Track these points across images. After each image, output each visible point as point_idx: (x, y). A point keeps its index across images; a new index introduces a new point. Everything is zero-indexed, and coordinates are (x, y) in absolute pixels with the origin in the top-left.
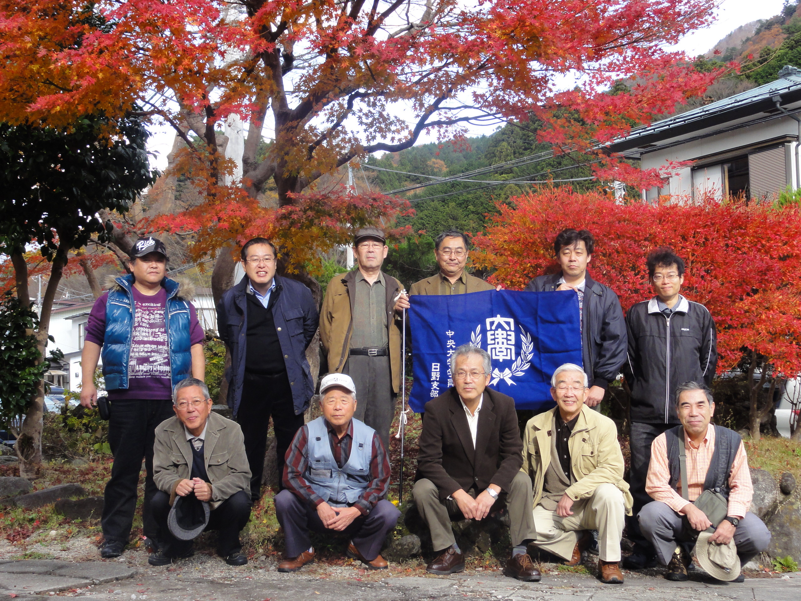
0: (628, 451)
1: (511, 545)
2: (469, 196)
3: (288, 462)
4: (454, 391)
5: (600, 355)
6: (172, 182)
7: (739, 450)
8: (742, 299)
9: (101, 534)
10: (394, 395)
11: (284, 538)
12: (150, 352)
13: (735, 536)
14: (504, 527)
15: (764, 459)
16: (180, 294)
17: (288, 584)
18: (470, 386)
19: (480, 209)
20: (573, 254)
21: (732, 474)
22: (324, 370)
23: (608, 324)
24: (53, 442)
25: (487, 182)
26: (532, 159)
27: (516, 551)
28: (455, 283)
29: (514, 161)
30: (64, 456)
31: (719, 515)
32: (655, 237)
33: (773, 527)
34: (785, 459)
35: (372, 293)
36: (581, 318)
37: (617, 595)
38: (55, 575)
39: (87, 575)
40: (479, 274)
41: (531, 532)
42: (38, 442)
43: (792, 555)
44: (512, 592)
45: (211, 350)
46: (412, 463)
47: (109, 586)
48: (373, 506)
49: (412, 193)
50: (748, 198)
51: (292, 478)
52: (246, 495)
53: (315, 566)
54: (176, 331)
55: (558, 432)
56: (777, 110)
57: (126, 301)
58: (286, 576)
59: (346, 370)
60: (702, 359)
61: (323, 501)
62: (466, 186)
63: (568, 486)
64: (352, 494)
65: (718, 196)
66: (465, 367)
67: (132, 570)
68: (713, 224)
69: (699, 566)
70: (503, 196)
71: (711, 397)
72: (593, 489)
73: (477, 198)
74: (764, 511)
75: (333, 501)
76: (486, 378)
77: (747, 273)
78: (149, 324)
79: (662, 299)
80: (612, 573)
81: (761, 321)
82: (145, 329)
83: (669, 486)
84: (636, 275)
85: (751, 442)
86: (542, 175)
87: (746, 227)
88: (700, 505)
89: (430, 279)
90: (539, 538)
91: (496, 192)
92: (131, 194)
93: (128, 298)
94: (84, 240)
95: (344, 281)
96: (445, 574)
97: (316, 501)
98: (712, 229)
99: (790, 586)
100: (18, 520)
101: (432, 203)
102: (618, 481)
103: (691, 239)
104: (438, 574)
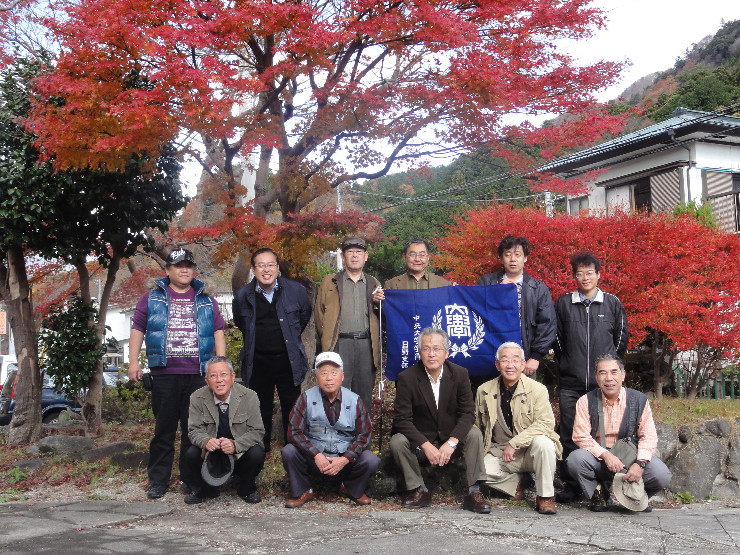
0: (558, 410)
1: (467, 484)
2: (432, 213)
3: (291, 422)
4: (421, 363)
5: (535, 335)
6: (201, 206)
7: (646, 407)
8: (646, 290)
9: (147, 480)
10: (374, 369)
11: (290, 482)
12: (183, 337)
13: (643, 476)
14: (463, 470)
15: (666, 415)
16: (205, 291)
17: (293, 517)
18: (434, 359)
19: (441, 223)
20: (514, 255)
21: (640, 427)
22: (319, 350)
23: (541, 310)
24: (111, 409)
25: (446, 201)
26: (480, 183)
27: (471, 490)
28: (420, 280)
29: (466, 185)
30: (119, 420)
31: (630, 459)
32: (578, 242)
33: (674, 468)
34: (683, 414)
35: (356, 289)
36: (519, 307)
37: (551, 524)
38: (112, 512)
39: (137, 512)
40: (440, 272)
41: (482, 475)
42: (98, 410)
43: (689, 490)
44: (468, 522)
45: (232, 335)
46: (390, 421)
47: (154, 521)
48: (359, 456)
49: (387, 211)
50: (650, 210)
51: (295, 434)
52: (261, 448)
53: (314, 503)
54: (202, 320)
55: (502, 396)
56: (672, 141)
57: (164, 297)
58: (291, 511)
59: (336, 350)
60: (616, 338)
61: (319, 452)
62: (429, 205)
63: (512, 437)
64: (342, 446)
65: (626, 209)
66: (429, 344)
67: (172, 508)
68: (623, 231)
69: (616, 500)
70: (458, 212)
71: (622, 366)
72: (531, 440)
73: (438, 214)
74: (667, 456)
75: (327, 452)
76: (446, 352)
77: (649, 269)
78: (181, 315)
79: (583, 292)
80: (547, 506)
81: (661, 306)
82: (178, 319)
83: (591, 437)
84: (563, 272)
85: (655, 402)
86: (489, 195)
87: (649, 233)
88: (616, 452)
89: (400, 277)
90: (489, 479)
91: (453, 209)
92: (168, 215)
93: (165, 295)
94: (131, 251)
95: (334, 280)
96: (416, 508)
97: (313, 453)
98: (622, 235)
99: (688, 515)
100: (84, 470)
101: (403, 219)
102: (550, 433)
103: (606, 243)
104: (410, 508)
